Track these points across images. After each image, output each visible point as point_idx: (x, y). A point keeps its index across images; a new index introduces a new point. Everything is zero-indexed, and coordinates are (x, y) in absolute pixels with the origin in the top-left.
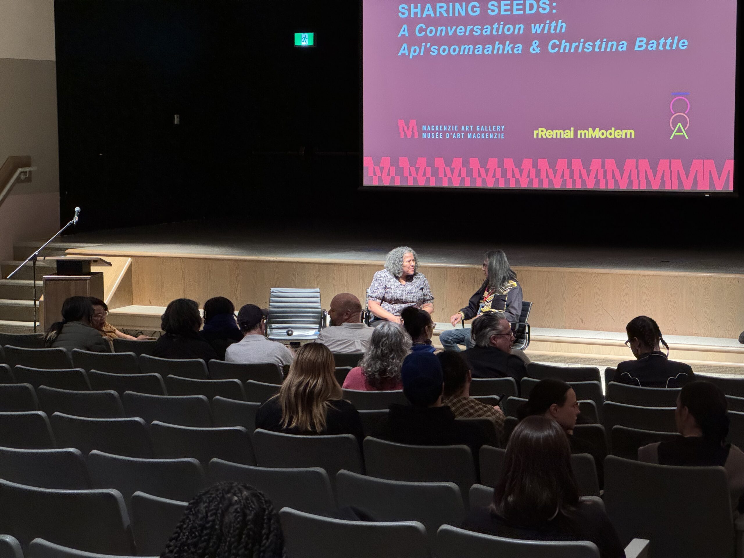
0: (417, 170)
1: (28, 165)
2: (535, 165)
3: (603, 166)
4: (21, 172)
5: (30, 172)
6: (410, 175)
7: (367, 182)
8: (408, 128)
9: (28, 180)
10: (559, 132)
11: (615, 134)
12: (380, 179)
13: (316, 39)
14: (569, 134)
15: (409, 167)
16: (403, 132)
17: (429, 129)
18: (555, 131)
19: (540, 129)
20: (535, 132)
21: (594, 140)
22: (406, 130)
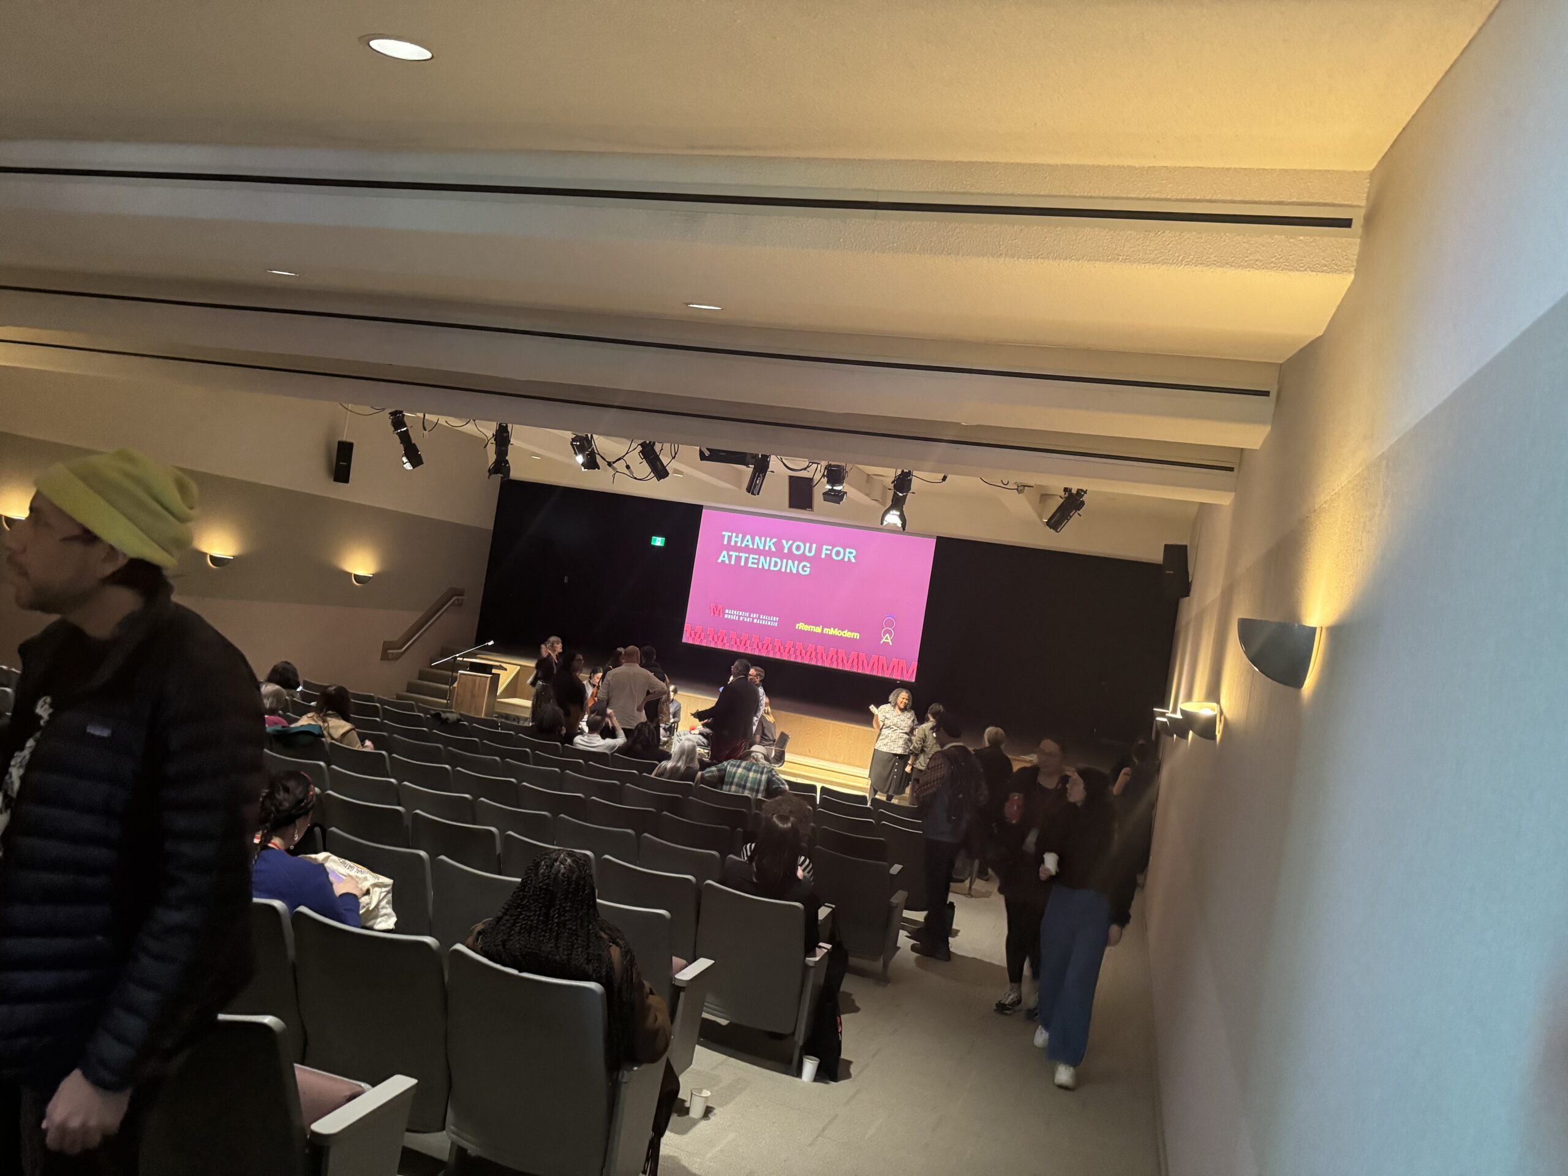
0: (718, 637)
1: (462, 594)
2: (794, 646)
3: (837, 654)
4: (456, 599)
5: (462, 600)
6: (713, 640)
7: (684, 640)
9: (460, 604)
10: (812, 627)
11: (847, 634)
12: (694, 639)
13: (666, 542)
14: (818, 630)
15: (713, 635)
17: (730, 612)
18: (810, 626)
19: (801, 624)
20: (797, 625)
21: (834, 636)
22: (715, 611)
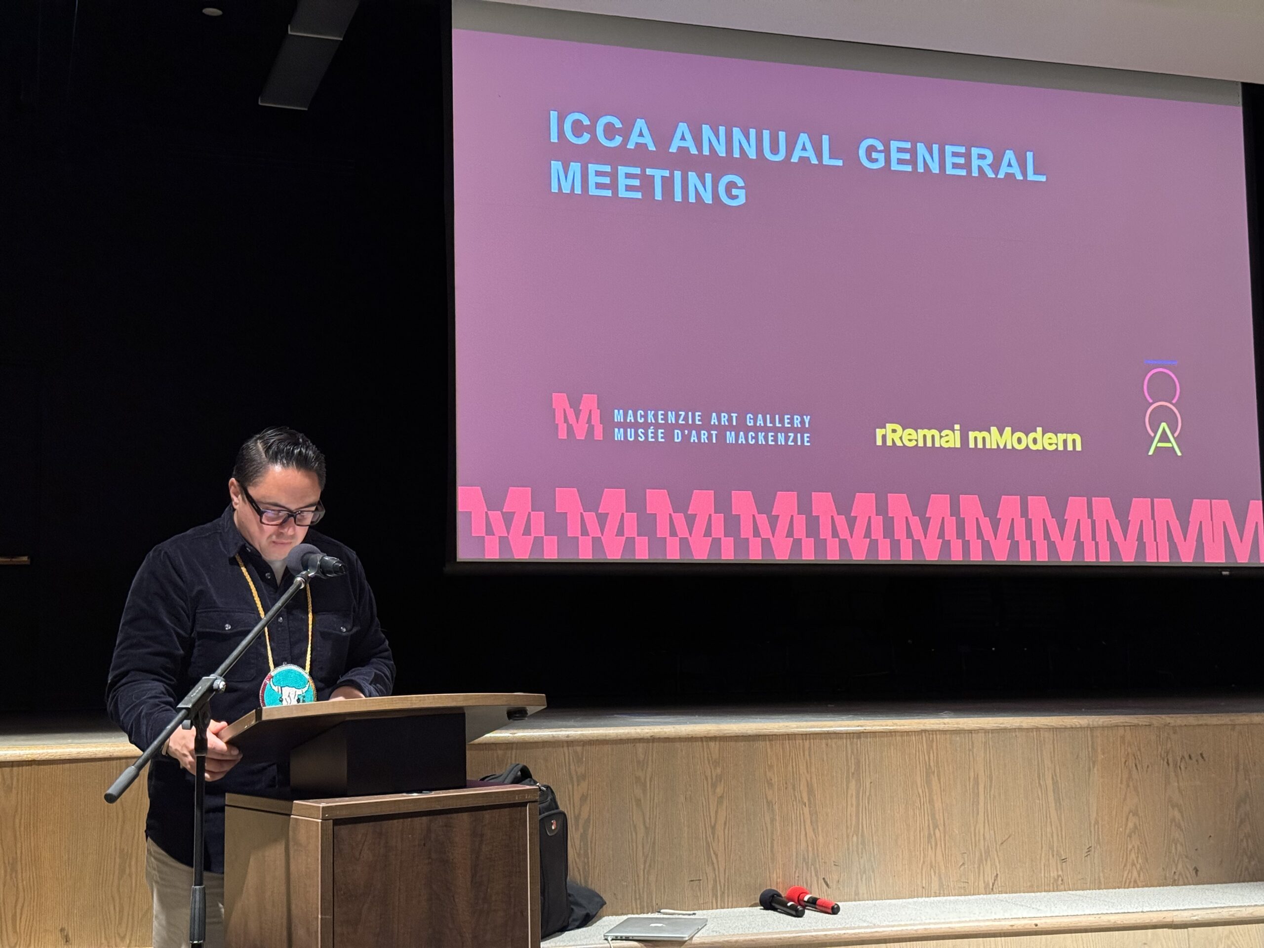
0: (602, 519)
2: (882, 509)
3: (1024, 513)
6: (585, 532)
8: (577, 413)
10: (929, 433)
12: (504, 542)
14: (950, 439)
15: (581, 513)
16: (566, 424)
18: (921, 432)
19: (889, 426)
20: (879, 432)
21: (1002, 452)
22: (572, 420)
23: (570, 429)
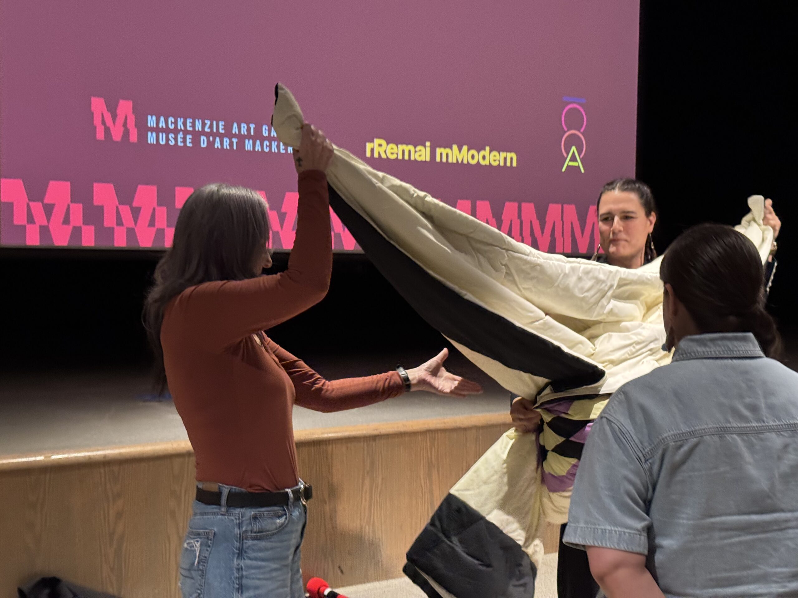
0: (136, 212)
6: (120, 223)
7: (9, 239)
8: (114, 117)
10: (407, 148)
11: (491, 158)
14: (423, 154)
15: (117, 208)
16: (103, 125)
17: (162, 124)
18: (401, 147)
19: (377, 141)
20: (369, 146)
22: (109, 123)
23: (107, 130)
